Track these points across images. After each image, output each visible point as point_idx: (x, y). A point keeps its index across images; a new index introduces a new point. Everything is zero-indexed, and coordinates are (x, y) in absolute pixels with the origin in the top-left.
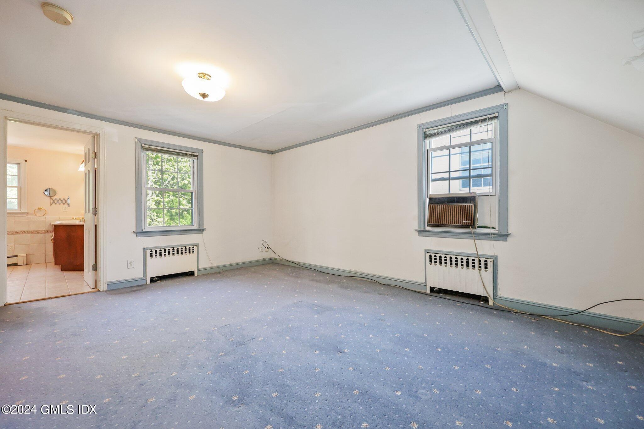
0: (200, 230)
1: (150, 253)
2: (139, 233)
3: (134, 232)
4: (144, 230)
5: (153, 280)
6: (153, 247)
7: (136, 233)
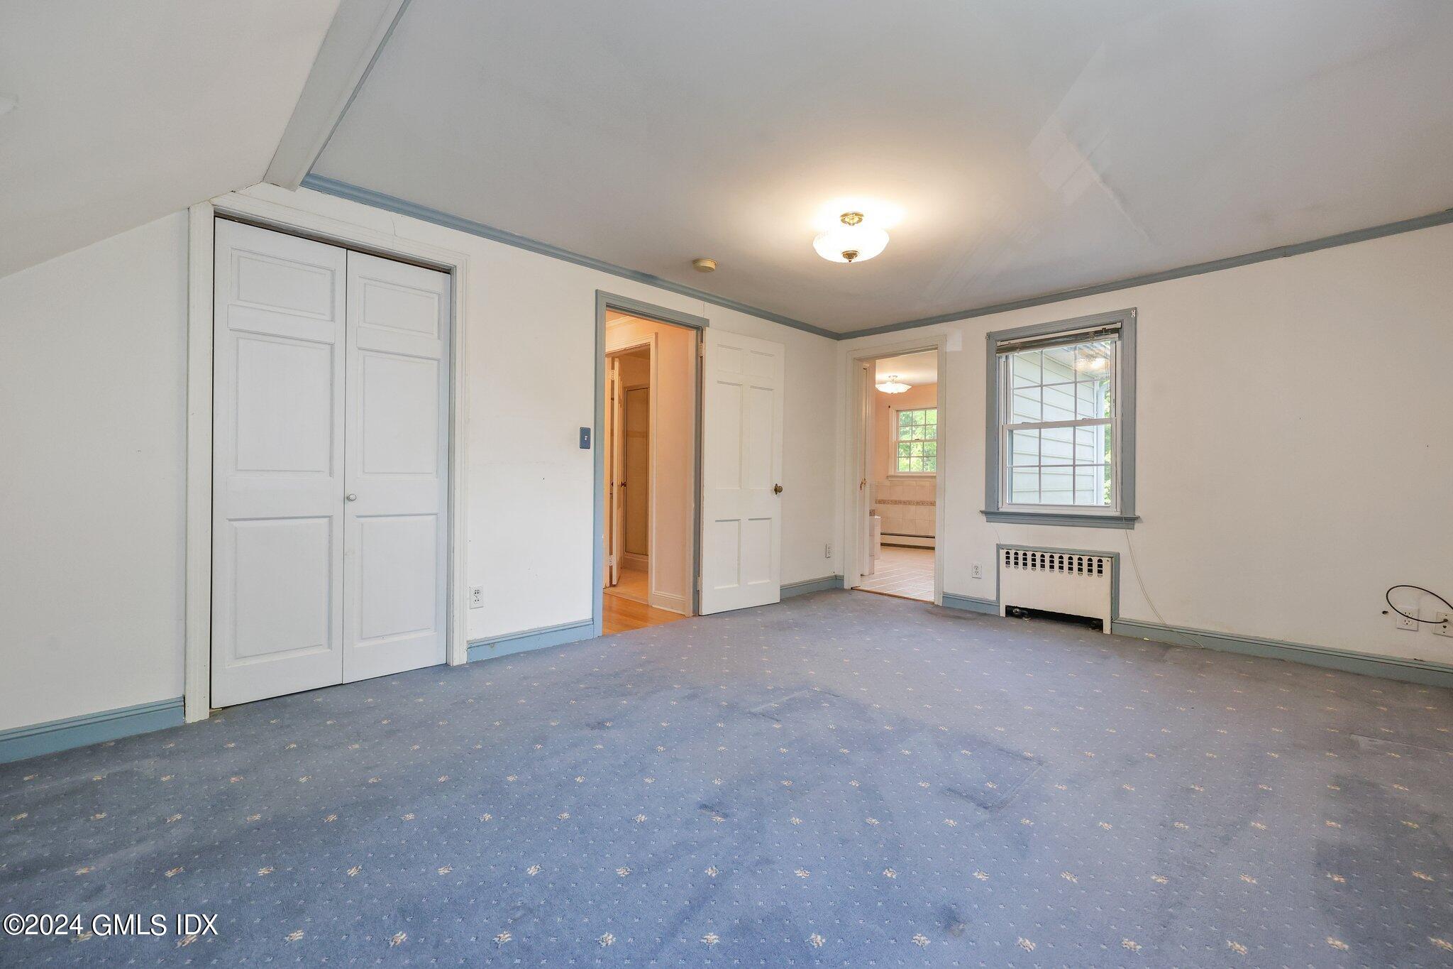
0: (1128, 519)
1: (1005, 555)
2: (992, 514)
3: (982, 512)
4: (1001, 510)
5: (1010, 611)
6: (1012, 546)
7: (985, 513)
